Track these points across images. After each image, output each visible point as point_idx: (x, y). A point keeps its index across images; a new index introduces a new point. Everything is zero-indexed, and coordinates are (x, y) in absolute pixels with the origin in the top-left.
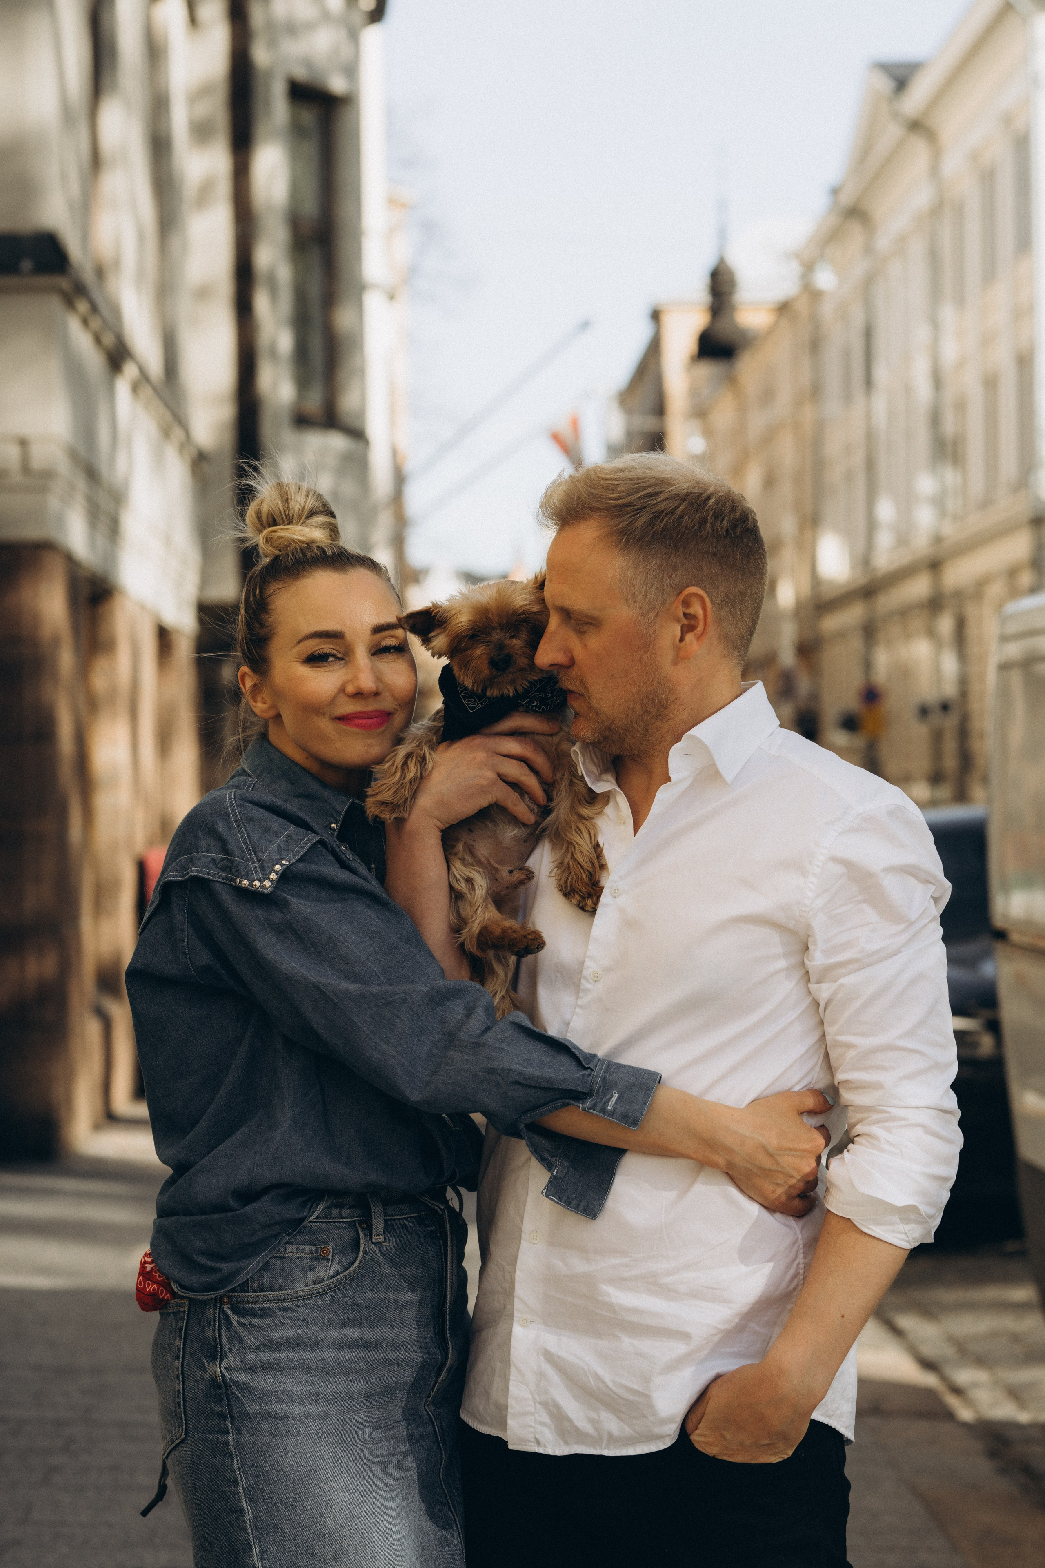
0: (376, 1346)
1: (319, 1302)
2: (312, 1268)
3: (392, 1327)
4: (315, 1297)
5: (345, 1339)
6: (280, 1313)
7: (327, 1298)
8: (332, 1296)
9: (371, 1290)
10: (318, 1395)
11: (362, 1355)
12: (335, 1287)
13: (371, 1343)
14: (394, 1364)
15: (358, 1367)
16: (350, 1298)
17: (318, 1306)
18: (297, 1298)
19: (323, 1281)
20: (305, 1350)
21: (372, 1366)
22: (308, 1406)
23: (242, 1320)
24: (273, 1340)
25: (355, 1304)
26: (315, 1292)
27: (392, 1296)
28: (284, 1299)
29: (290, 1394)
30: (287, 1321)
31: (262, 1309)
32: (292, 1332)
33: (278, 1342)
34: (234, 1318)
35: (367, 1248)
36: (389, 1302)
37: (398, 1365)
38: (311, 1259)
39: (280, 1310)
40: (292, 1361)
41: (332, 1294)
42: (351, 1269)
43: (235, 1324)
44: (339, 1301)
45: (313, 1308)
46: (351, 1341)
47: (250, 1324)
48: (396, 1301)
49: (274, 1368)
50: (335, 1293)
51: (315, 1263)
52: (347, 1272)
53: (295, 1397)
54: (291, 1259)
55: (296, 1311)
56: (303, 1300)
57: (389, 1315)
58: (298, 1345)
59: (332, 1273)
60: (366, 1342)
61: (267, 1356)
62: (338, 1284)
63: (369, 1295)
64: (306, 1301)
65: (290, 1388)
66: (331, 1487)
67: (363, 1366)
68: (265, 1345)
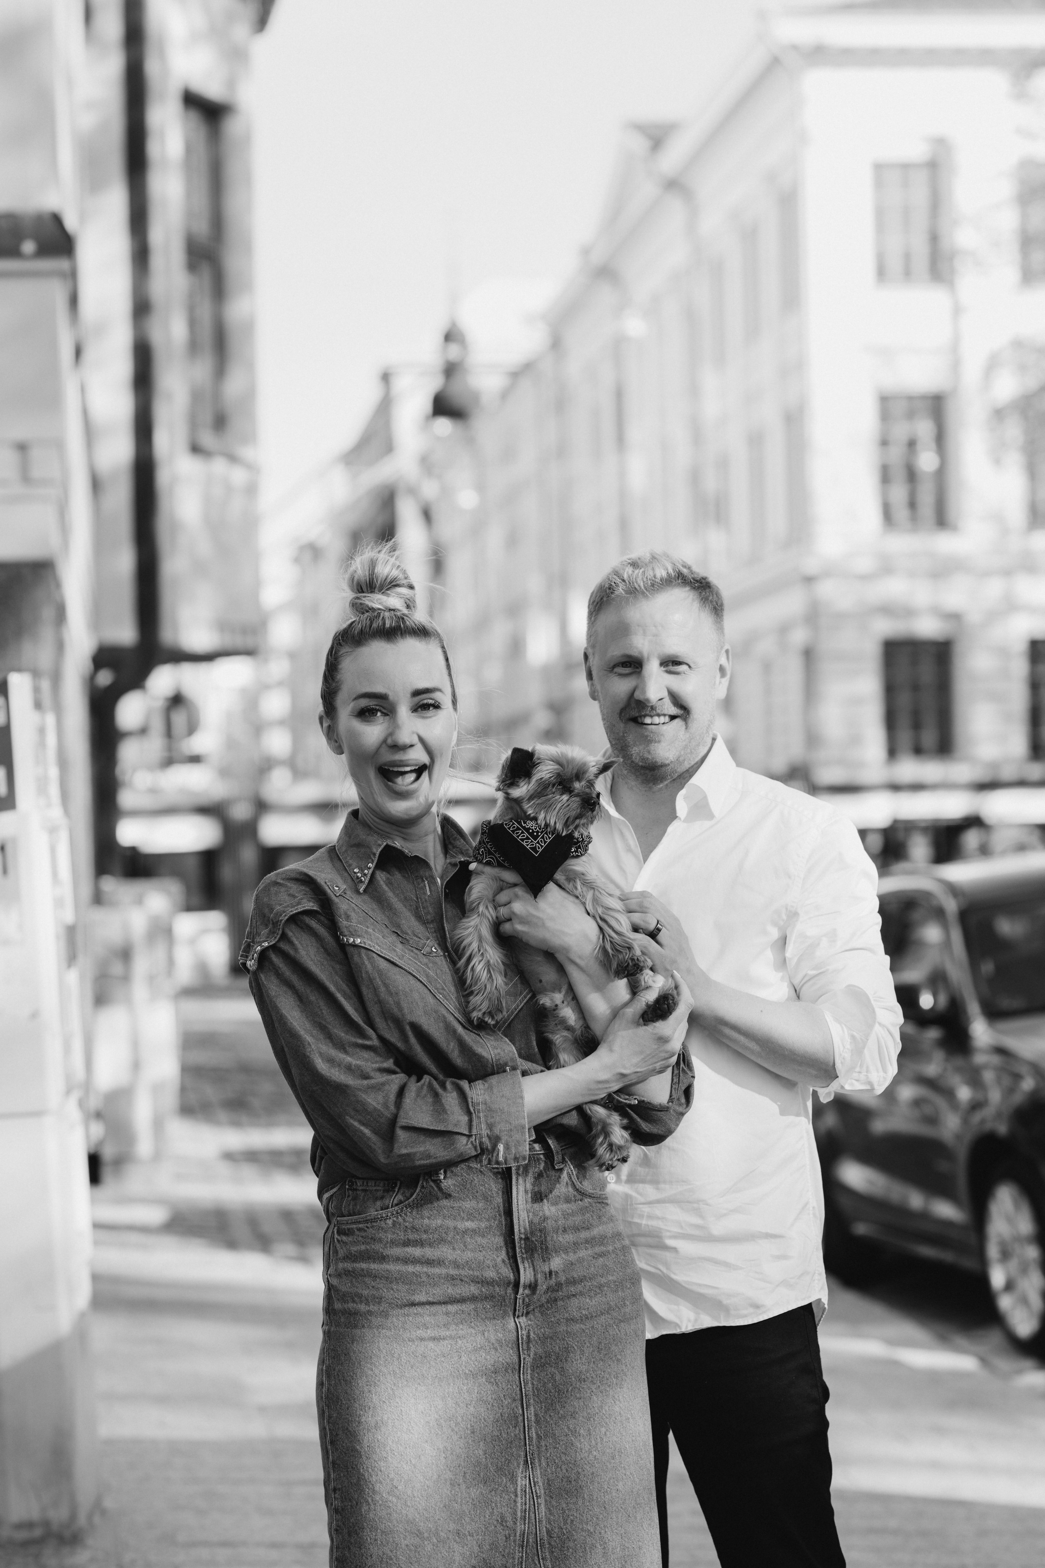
0: (439, 1263)
1: (383, 1224)
2: (382, 1198)
3: (454, 1249)
4: (380, 1220)
5: (409, 1256)
6: (357, 1232)
7: (390, 1222)
8: (394, 1221)
9: (429, 1218)
10: (381, 1299)
11: (425, 1269)
12: (397, 1213)
13: (433, 1260)
14: (457, 1279)
15: (419, 1279)
16: (410, 1223)
17: (382, 1229)
18: (367, 1221)
19: (388, 1209)
20: (374, 1262)
21: (434, 1279)
22: (372, 1307)
23: (339, 1238)
24: (351, 1253)
25: (414, 1228)
26: (379, 1216)
27: (450, 1223)
28: (360, 1222)
29: (360, 1296)
30: (360, 1239)
31: (349, 1229)
32: (363, 1247)
33: (355, 1255)
34: (336, 1236)
35: (425, 1184)
36: (448, 1228)
37: (462, 1280)
38: (384, 1191)
39: (357, 1230)
40: (363, 1270)
41: (395, 1219)
42: (410, 1200)
43: (336, 1240)
44: (400, 1225)
45: (379, 1229)
46: (414, 1258)
47: (342, 1240)
48: (455, 1228)
49: (351, 1275)
50: (397, 1218)
51: (385, 1194)
52: (407, 1202)
53: (363, 1299)
54: (371, 1191)
55: (365, 1231)
56: (371, 1222)
57: (449, 1239)
58: (369, 1258)
59: (395, 1202)
60: (428, 1260)
61: (349, 1266)
62: (399, 1211)
63: (426, 1221)
64: (375, 1224)
65: (360, 1291)
66: (380, 1371)
67: (424, 1279)
68: (347, 1257)
